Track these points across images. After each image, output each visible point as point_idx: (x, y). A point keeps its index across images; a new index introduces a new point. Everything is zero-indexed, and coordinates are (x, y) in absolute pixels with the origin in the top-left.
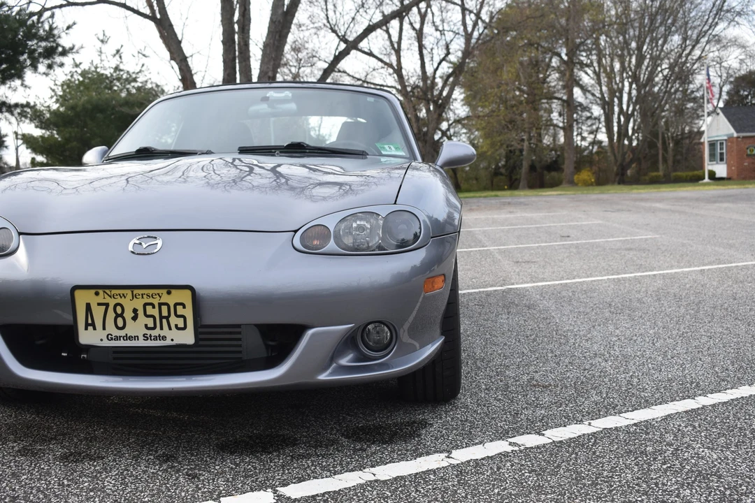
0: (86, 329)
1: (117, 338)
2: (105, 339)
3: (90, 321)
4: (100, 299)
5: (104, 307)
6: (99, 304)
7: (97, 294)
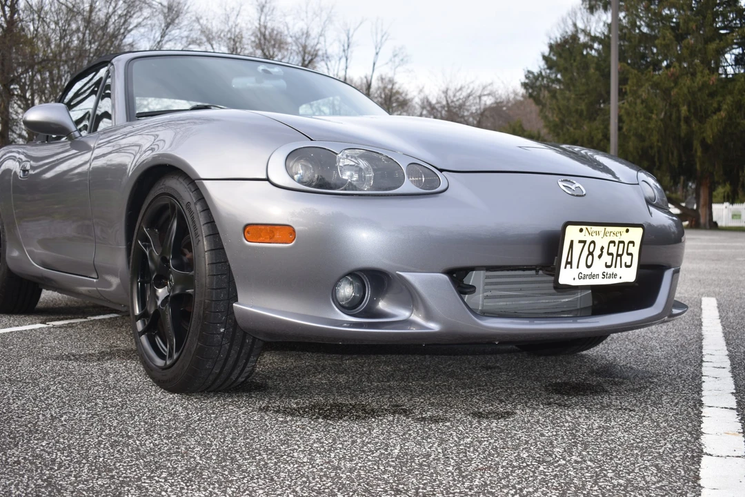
0: (565, 268)
1: (585, 277)
2: (577, 278)
3: (569, 260)
4: (582, 237)
5: (583, 244)
6: (580, 242)
7: (581, 230)
